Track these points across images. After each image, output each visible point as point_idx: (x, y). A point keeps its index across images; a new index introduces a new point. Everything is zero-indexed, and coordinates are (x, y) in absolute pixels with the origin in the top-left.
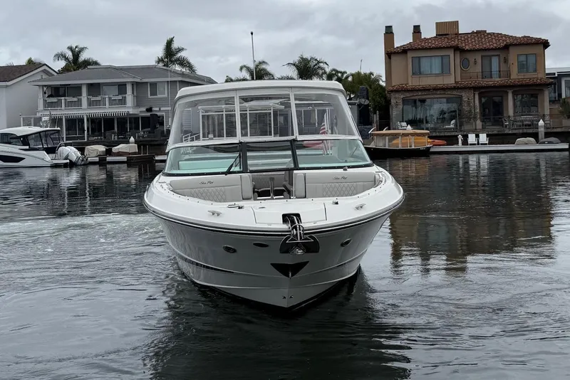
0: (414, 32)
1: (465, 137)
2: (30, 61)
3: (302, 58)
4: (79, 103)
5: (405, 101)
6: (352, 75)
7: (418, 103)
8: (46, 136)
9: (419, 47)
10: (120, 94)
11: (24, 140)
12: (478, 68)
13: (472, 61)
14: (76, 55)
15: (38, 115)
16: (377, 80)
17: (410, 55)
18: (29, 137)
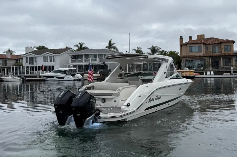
0: (190, 38)
1: (206, 72)
2: (67, 47)
3: (153, 47)
4: (82, 61)
5: (186, 61)
6: (169, 52)
7: (191, 61)
8: (72, 71)
9: (191, 43)
10: (94, 58)
11: (65, 72)
12: (211, 50)
13: (209, 47)
14: (81, 45)
15: (69, 64)
16: (177, 54)
17: (188, 46)
18: (66, 71)
